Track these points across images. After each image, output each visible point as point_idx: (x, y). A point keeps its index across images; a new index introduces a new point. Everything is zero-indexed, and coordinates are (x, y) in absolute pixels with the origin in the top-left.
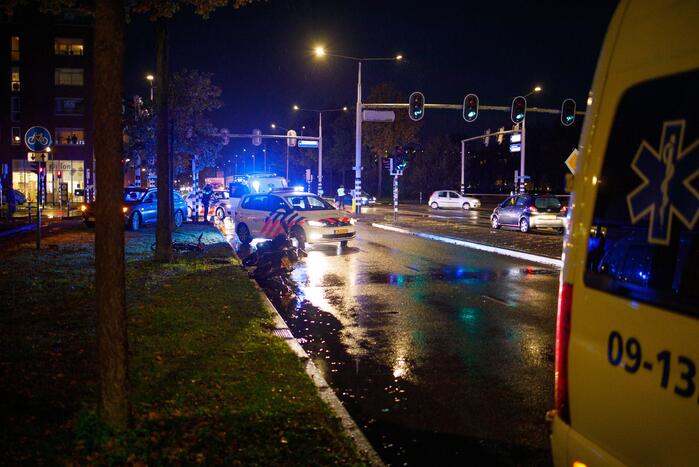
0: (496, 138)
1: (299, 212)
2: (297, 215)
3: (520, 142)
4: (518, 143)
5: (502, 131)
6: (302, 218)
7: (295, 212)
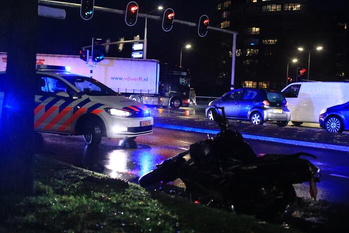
0: (117, 46)
1: (91, 98)
2: (88, 101)
3: (142, 50)
4: (141, 51)
5: (122, 41)
6: (98, 105)
7: (85, 97)
